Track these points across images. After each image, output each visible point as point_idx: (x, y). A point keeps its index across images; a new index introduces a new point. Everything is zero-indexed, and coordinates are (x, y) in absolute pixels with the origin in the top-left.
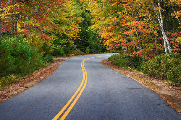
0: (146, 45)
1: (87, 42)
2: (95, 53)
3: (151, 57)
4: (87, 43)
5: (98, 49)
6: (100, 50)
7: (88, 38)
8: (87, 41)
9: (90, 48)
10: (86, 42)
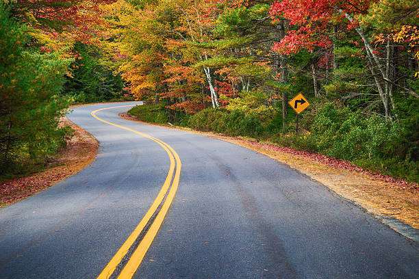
0: (191, 95)
1: (80, 81)
2: (93, 101)
3: (197, 111)
4: (81, 83)
5: (98, 95)
6: (102, 96)
7: (82, 74)
8: (79, 79)
9: (86, 92)
10: (77, 82)
